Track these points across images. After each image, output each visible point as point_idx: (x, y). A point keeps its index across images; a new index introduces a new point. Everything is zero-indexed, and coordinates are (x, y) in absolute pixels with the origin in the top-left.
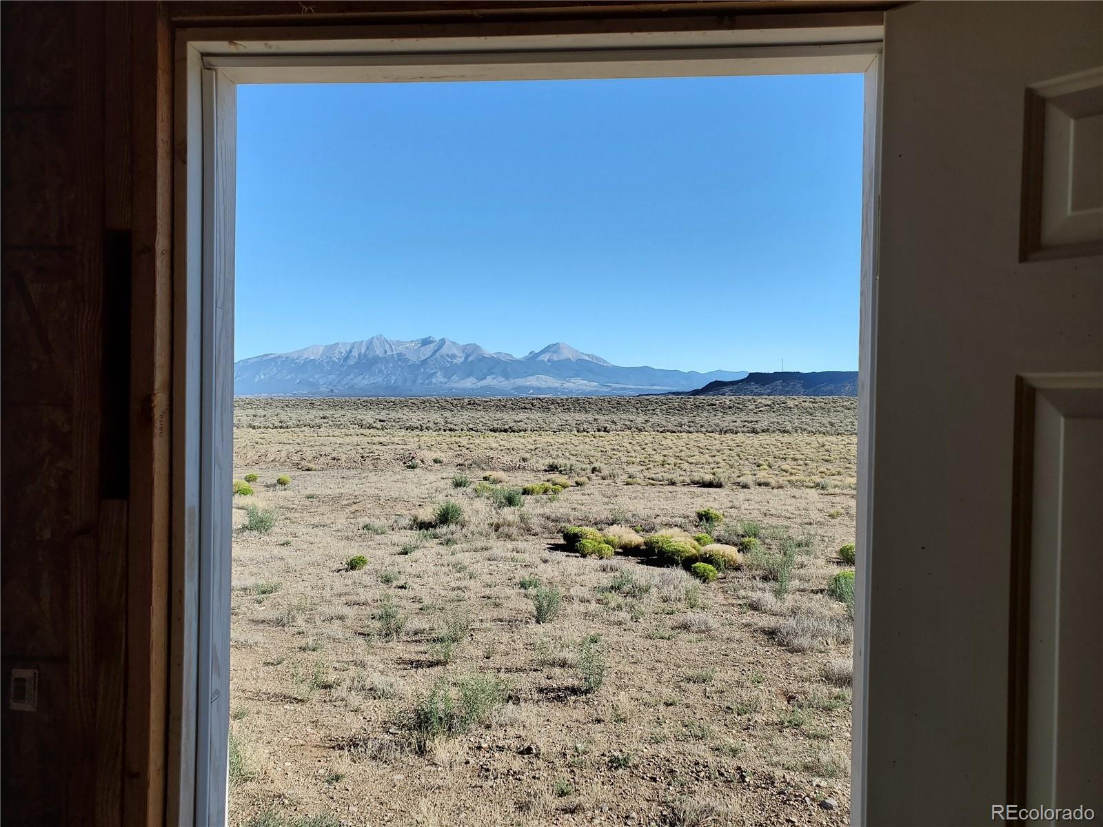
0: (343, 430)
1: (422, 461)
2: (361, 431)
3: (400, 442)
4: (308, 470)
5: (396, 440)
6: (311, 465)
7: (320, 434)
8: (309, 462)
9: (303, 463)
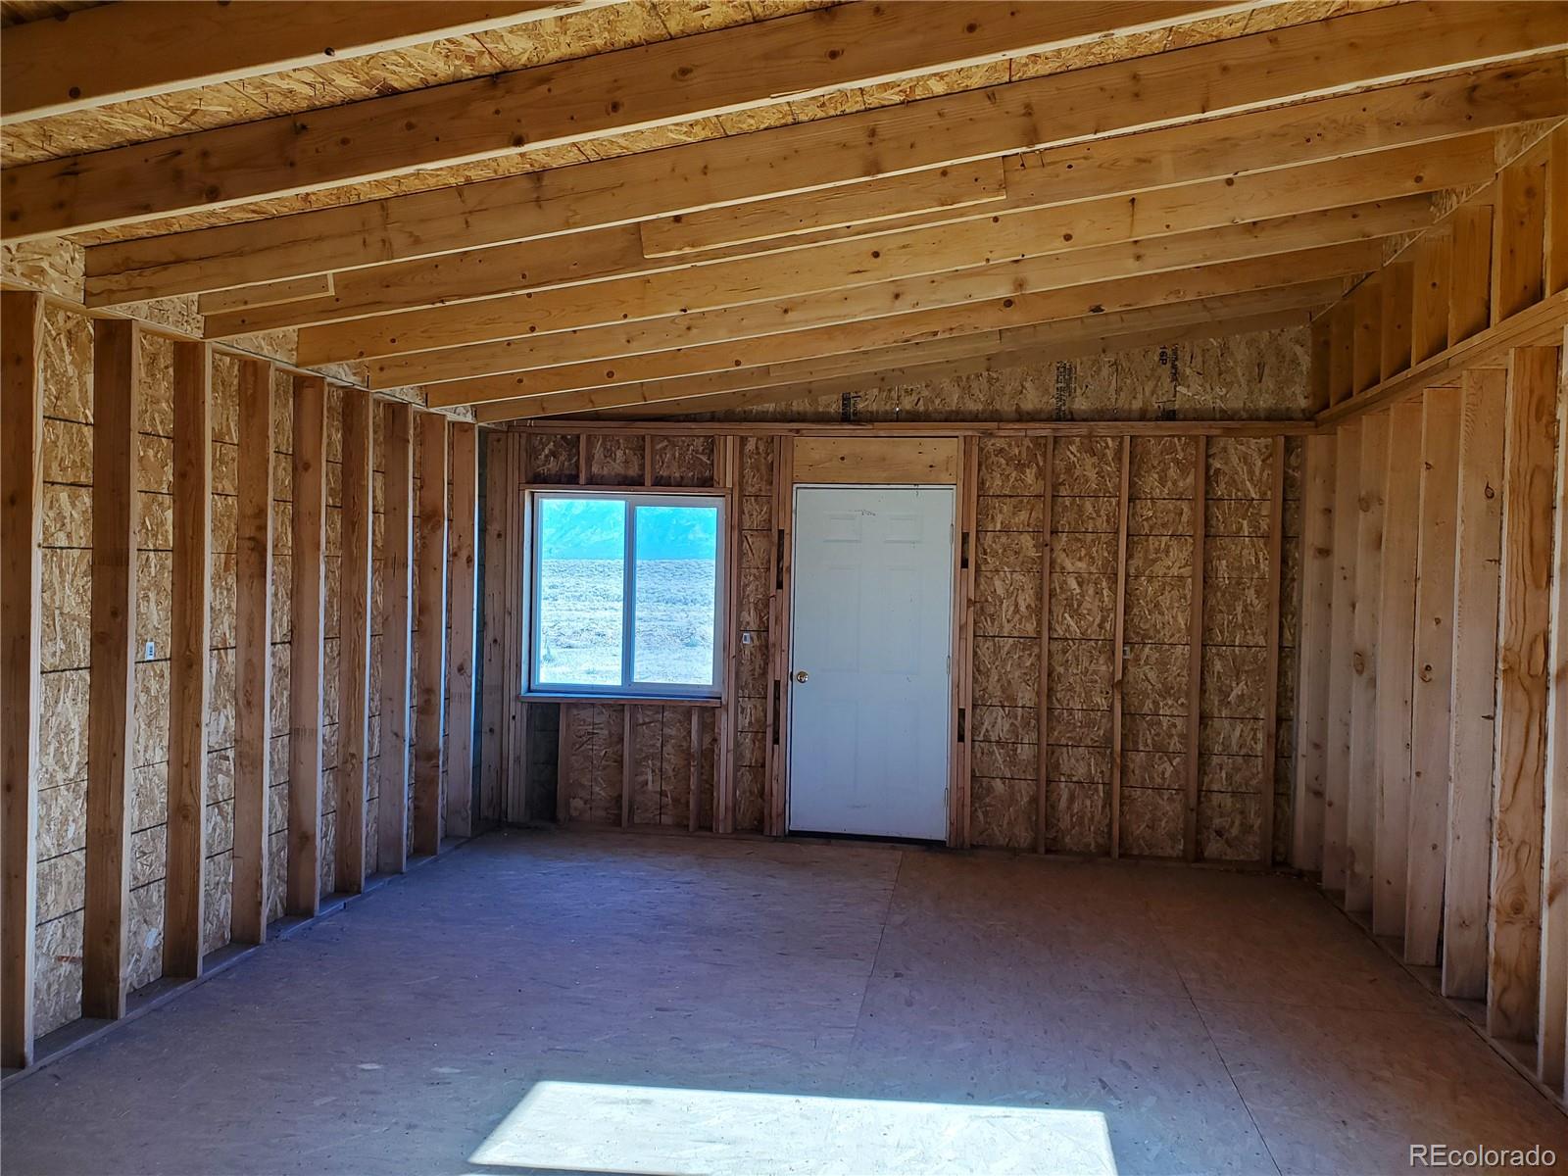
0: (587, 603)
1: (703, 638)
2: (610, 604)
3: (664, 618)
4: (570, 647)
5: (658, 614)
6: (572, 642)
7: (558, 607)
8: (570, 637)
9: (562, 638)
